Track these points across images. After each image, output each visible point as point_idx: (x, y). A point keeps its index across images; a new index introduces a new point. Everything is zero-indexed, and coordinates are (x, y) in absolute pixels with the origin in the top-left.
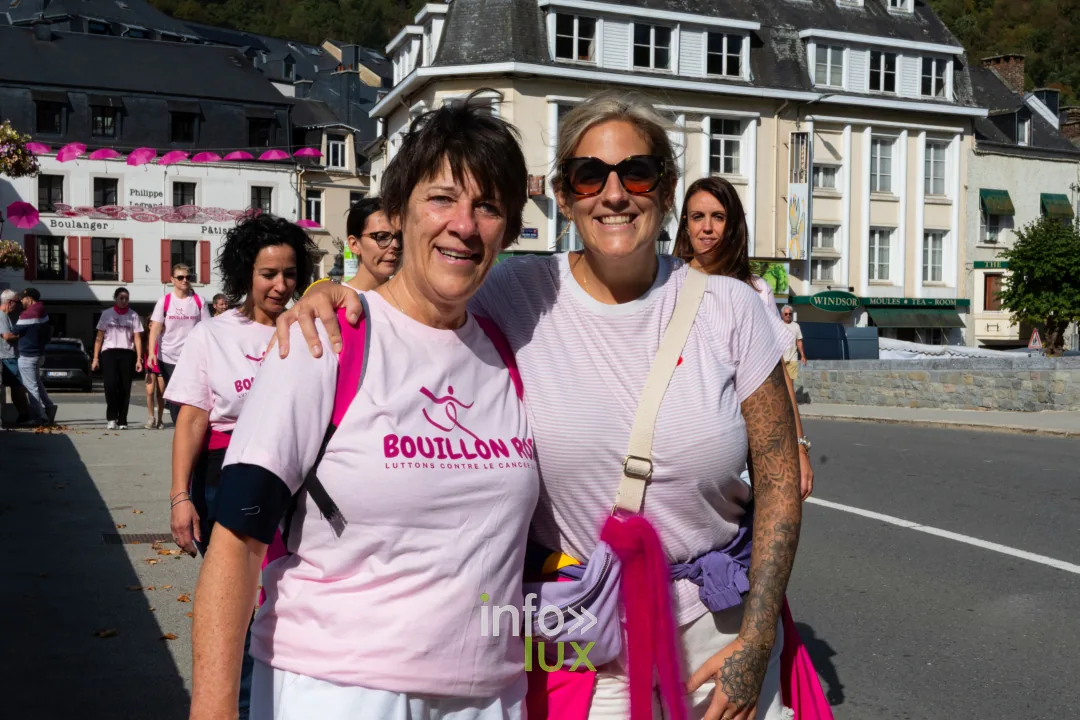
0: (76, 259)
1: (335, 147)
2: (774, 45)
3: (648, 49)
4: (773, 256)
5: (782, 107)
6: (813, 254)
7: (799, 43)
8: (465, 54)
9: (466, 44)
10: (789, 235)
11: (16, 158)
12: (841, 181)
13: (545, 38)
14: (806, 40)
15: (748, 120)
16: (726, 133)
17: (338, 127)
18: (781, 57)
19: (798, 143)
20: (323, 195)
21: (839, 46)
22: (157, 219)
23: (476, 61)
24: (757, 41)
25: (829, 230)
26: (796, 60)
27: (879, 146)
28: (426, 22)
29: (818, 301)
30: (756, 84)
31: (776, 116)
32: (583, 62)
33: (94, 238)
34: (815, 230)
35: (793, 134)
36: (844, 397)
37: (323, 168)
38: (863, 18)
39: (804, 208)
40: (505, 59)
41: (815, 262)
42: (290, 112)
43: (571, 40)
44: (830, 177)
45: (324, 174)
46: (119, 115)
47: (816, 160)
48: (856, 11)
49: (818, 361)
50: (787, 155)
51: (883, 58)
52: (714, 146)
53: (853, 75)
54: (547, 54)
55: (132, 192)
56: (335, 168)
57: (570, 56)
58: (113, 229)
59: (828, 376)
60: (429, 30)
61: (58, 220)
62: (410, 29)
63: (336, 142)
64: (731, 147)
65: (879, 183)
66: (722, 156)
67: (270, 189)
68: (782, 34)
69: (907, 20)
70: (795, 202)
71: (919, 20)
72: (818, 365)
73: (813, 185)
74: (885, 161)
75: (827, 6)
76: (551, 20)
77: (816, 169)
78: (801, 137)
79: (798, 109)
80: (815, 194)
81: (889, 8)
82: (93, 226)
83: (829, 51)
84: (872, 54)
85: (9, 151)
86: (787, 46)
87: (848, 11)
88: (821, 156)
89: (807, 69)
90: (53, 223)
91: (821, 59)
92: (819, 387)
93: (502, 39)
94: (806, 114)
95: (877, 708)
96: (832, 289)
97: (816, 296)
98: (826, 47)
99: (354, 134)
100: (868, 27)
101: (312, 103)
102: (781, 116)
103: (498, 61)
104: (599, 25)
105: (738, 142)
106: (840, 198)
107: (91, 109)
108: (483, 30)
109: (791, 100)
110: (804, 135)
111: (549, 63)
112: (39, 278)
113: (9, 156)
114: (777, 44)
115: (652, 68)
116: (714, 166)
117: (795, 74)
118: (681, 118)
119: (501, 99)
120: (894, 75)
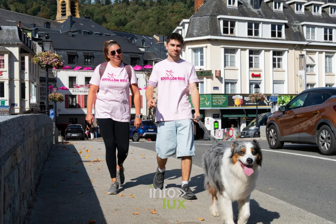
0: (80, 102)
2: (292, 27)
3: (252, 30)
4: (294, 94)
5: (295, 47)
7: (301, 27)
8: (195, 34)
9: (195, 31)
10: (299, 87)
11: (58, 63)
12: (315, 69)
13: (220, 28)
14: (303, 26)
15: (285, 51)
16: (278, 55)
17: (158, 59)
18: (295, 31)
19: (301, 58)
21: (314, 27)
23: (198, 36)
24: (287, 26)
25: (312, 85)
26: (300, 32)
27: (328, 58)
28: (183, 25)
30: (287, 40)
31: (294, 50)
32: (231, 35)
33: (85, 95)
34: (308, 85)
35: (299, 55)
38: (321, 18)
39: (304, 78)
40: (207, 35)
42: (143, 55)
43: (228, 28)
44: (312, 68)
46: (92, 58)
47: (307, 63)
48: (319, 16)
50: (298, 62)
51: (328, 30)
52: (274, 60)
53: (318, 36)
54: (221, 33)
57: (228, 33)
60: (184, 28)
61: (75, 90)
62: (178, 28)
64: (279, 60)
65: (328, 69)
66: (277, 63)
68: (295, 24)
69: (335, 18)
70: (301, 76)
73: (307, 71)
74: (330, 63)
75: (309, 15)
76: (221, 22)
77: (307, 66)
78: (302, 56)
79: (301, 47)
80: (307, 74)
81: (330, 15)
82: (85, 92)
83: (311, 28)
84: (325, 29)
85: (56, 61)
86: (297, 28)
87: (316, 16)
88: (309, 62)
89: (303, 34)
90: (73, 91)
91: (308, 32)
93: (207, 29)
94: (303, 49)
98: (309, 27)
100: (323, 21)
101: (150, 53)
102: (295, 49)
103: (205, 36)
104: (237, 23)
105: (282, 58)
106: (315, 75)
107: (84, 57)
108: (201, 27)
109: (299, 45)
110: (303, 55)
111: (221, 36)
112: (69, 108)
113: (56, 62)
114: (294, 27)
115: (253, 36)
116: (274, 66)
117: (300, 36)
118: (263, 51)
119: (206, 47)
120: (332, 36)
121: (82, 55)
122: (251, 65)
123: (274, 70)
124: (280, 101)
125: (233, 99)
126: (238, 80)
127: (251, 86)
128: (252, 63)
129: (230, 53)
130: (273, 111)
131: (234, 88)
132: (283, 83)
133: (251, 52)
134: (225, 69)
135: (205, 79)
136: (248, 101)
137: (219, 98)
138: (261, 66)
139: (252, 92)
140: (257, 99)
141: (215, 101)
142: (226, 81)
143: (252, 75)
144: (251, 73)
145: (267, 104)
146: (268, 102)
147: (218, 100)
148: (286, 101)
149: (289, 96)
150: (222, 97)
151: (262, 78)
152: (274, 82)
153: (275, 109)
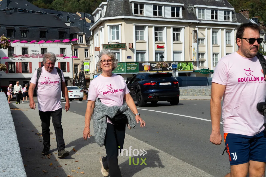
0: (18, 68)
1: (81, 38)
2: (187, 9)
3: (157, 11)
4: (189, 61)
5: (190, 24)
6: (199, 60)
8: (112, 14)
9: (112, 12)
10: (193, 55)
11: (6, 44)
12: (205, 42)
13: (132, 9)
14: (195, 8)
15: (182, 28)
16: (177, 31)
17: (81, 33)
18: (189, 12)
19: (194, 33)
20: (78, 50)
21: (203, 9)
22: (38, 57)
23: (115, 16)
24: (183, 8)
25: (203, 54)
26: (193, 13)
27: (214, 33)
28: (102, 7)
29: (201, 71)
30: (183, 19)
32: (141, 15)
33: (22, 62)
34: (199, 54)
35: (193, 31)
36: (208, 95)
37: (78, 43)
38: (209, 2)
39: (196, 49)
40: (122, 15)
41: (199, 62)
42: (69, 30)
43: (138, 10)
44: (202, 41)
45: (78, 45)
46: (27, 32)
47: (199, 37)
48: (207, 0)
49: (202, 86)
50: (192, 36)
51: (214, 11)
52: (174, 35)
53: (207, 16)
54: (132, 13)
55: (31, 51)
56: (81, 43)
57: (138, 14)
58: (27, 60)
59: (204, 90)
60: (103, 9)
61: (13, 58)
62: (98, 9)
63: (81, 37)
64: (178, 35)
65: (214, 42)
66: (176, 37)
67: (65, 49)
68: (189, 6)
69: (220, 2)
70: (194, 47)
71: (223, 2)
72: (202, 87)
73: (198, 43)
74: (216, 36)
76: (133, 5)
77: (199, 39)
79: (194, 25)
80: (199, 45)
82: (22, 60)
83: (201, 10)
84: (212, 10)
85: (4, 42)
86: (191, 9)
88: (200, 36)
89: (196, 15)
91: (199, 12)
92: (202, 92)
93: (121, 10)
94: (196, 26)
95: (222, 167)
96: (204, 68)
97: (200, 70)
98: (200, 9)
99: (85, 35)
100: (211, 4)
101: (75, 28)
102: (190, 26)
103: (120, 16)
104: (145, 6)
105: (180, 33)
106: (205, 46)
107: (20, 31)
108: (116, 8)
109: (192, 23)
110: (196, 31)
111: (133, 16)
112: (9, 73)
113: (4, 44)
114: (188, 9)
115: (158, 16)
116: (174, 39)
117: (193, 16)
118: (165, 28)
119: (121, 25)
120: (217, 15)
121: (19, 30)
122: (156, 39)
123: (174, 43)
124: (179, 67)
125: (143, 66)
126: (146, 51)
127: (157, 55)
128: (157, 37)
129: (140, 30)
130: (174, 76)
131: (143, 57)
132: (181, 53)
133: (156, 29)
134: (136, 42)
135: (120, 50)
136: (154, 67)
137: (132, 65)
138: (164, 40)
139: (157, 60)
140: (162, 67)
141: (128, 67)
142: (137, 52)
143: (157, 46)
144: (156, 45)
145: (169, 69)
146: (169, 67)
147: (131, 67)
148: (184, 67)
149: (186, 63)
150: (134, 64)
151: (165, 49)
152: (174, 52)
153: (176, 74)
